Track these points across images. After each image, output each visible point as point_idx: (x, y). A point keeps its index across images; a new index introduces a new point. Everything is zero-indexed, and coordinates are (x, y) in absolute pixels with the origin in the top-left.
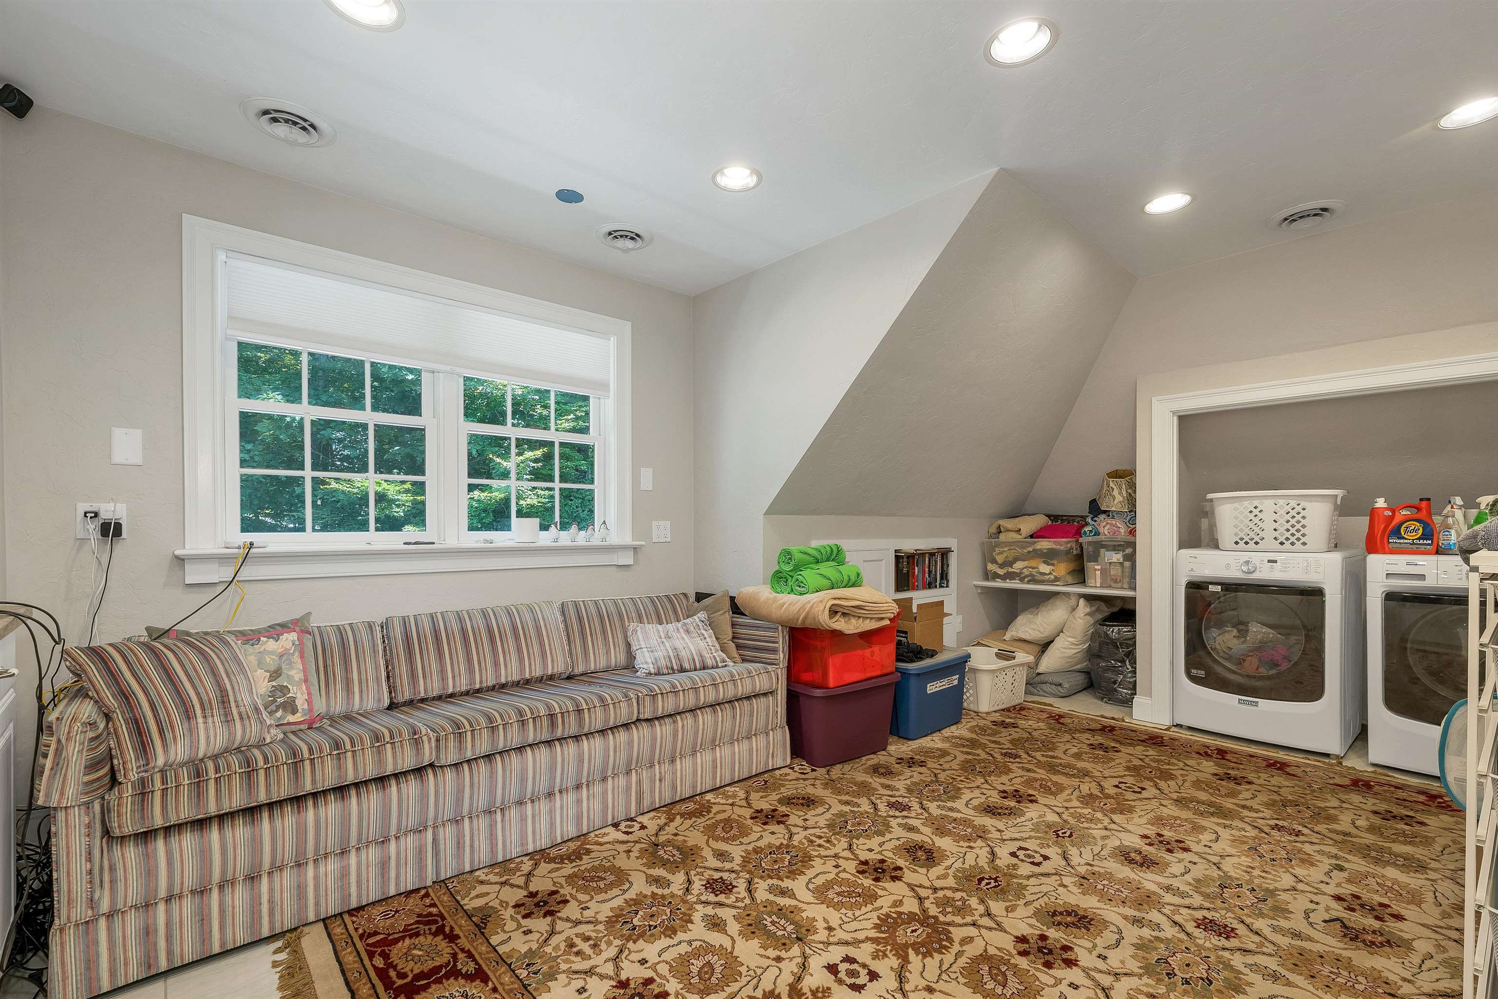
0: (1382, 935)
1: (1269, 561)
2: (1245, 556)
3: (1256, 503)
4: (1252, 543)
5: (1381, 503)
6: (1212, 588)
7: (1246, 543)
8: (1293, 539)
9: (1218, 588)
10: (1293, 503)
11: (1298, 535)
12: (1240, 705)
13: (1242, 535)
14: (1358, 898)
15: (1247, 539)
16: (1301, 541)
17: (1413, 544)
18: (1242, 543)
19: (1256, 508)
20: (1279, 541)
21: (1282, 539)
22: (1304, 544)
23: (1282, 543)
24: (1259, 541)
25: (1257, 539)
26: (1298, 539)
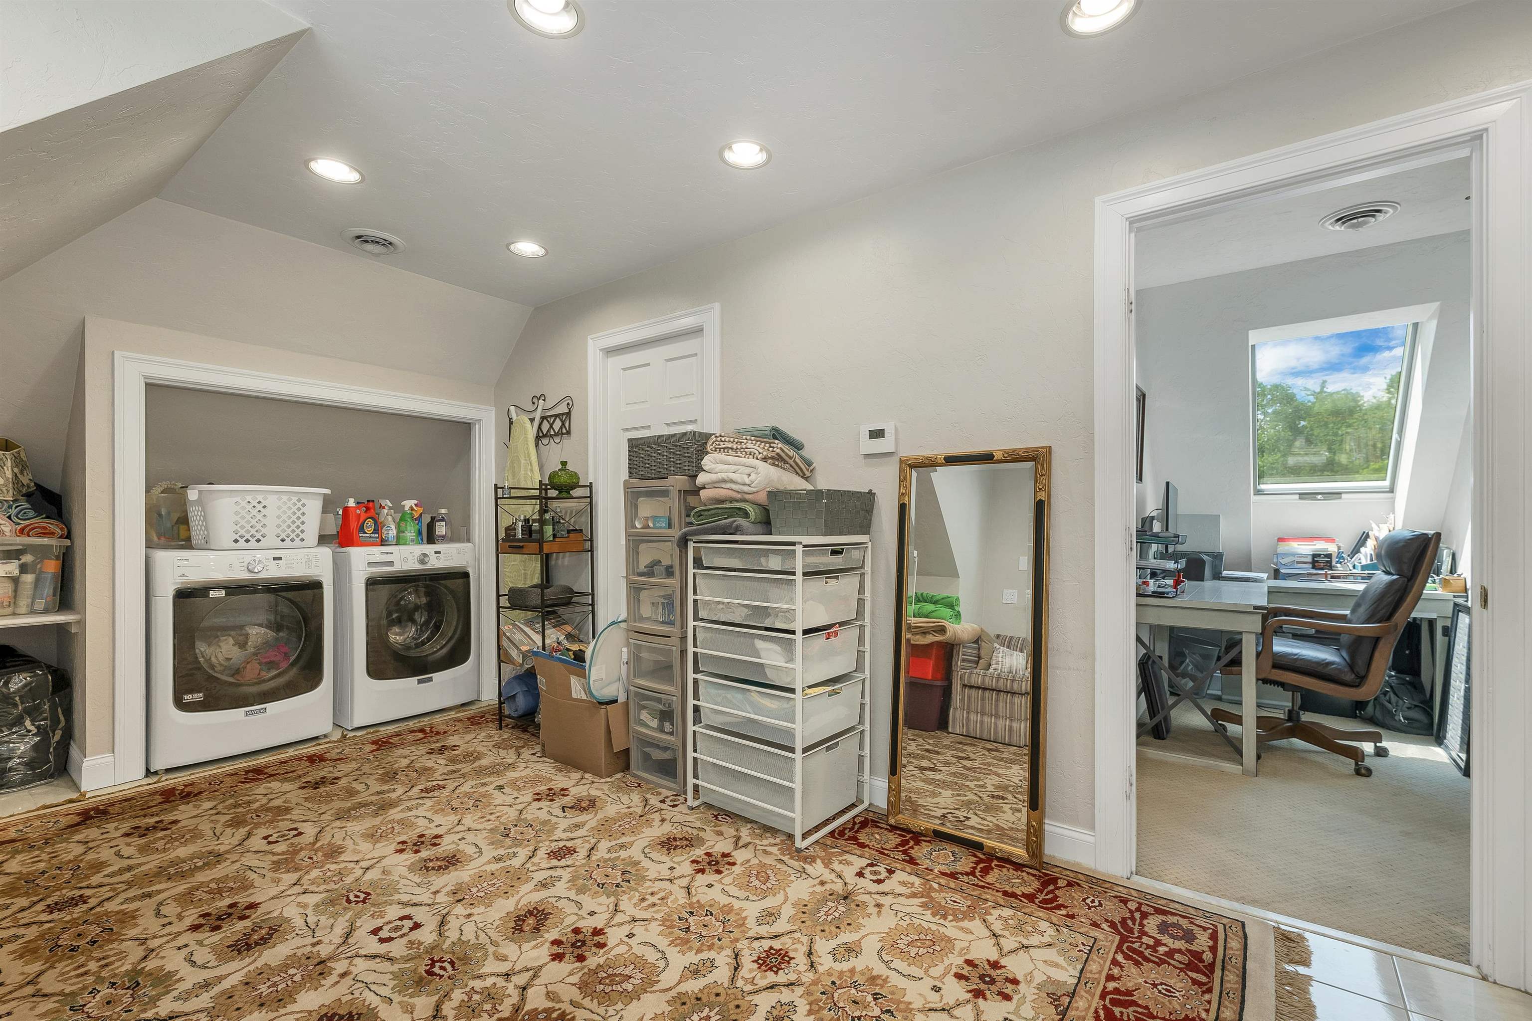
0: (260, 928)
1: (275, 559)
2: (248, 556)
3: (260, 498)
4: (253, 541)
5: (351, 503)
6: (212, 594)
7: (247, 541)
8: (293, 536)
9: (223, 593)
10: (295, 499)
11: (298, 531)
12: (248, 718)
13: (242, 532)
14: (208, 915)
15: (248, 536)
16: (300, 538)
17: (370, 537)
18: (242, 541)
19: (259, 502)
20: (280, 538)
21: (283, 536)
22: (302, 540)
23: (283, 540)
24: (261, 538)
25: (258, 536)
26: (298, 536)
